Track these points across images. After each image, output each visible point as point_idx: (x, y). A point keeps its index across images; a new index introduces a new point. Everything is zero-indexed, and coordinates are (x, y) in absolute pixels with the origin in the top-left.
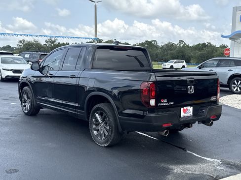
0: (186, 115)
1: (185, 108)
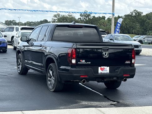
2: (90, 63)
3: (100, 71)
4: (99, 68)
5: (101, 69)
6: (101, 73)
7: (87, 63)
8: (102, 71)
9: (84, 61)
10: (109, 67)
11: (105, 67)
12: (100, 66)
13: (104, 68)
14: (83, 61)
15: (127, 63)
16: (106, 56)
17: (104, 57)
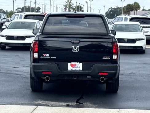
0: (74, 69)
1: (73, 63)
2: (55, 58)
3: (70, 68)
4: (69, 64)
5: (72, 65)
6: (72, 70)
7: (52, 57)
8: (73, 67)
9: (48, 55)
10: (82, 64)
11: (77, 63)
12: (70, 62)
13: (75, 64)
14: (46, 56)
15: (106, 59)
16: (75, 51)
17: (74, 51)
